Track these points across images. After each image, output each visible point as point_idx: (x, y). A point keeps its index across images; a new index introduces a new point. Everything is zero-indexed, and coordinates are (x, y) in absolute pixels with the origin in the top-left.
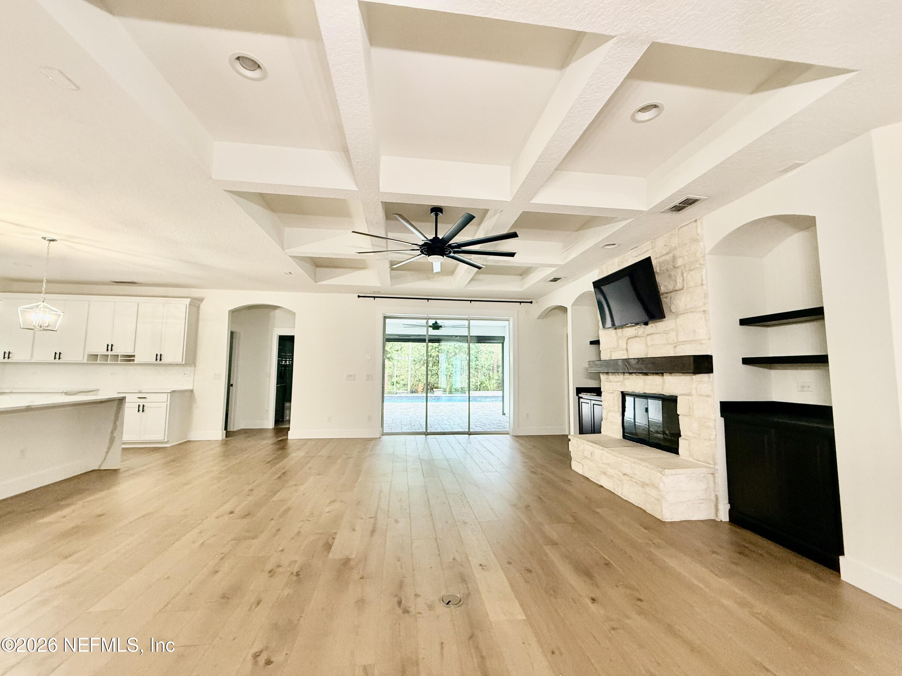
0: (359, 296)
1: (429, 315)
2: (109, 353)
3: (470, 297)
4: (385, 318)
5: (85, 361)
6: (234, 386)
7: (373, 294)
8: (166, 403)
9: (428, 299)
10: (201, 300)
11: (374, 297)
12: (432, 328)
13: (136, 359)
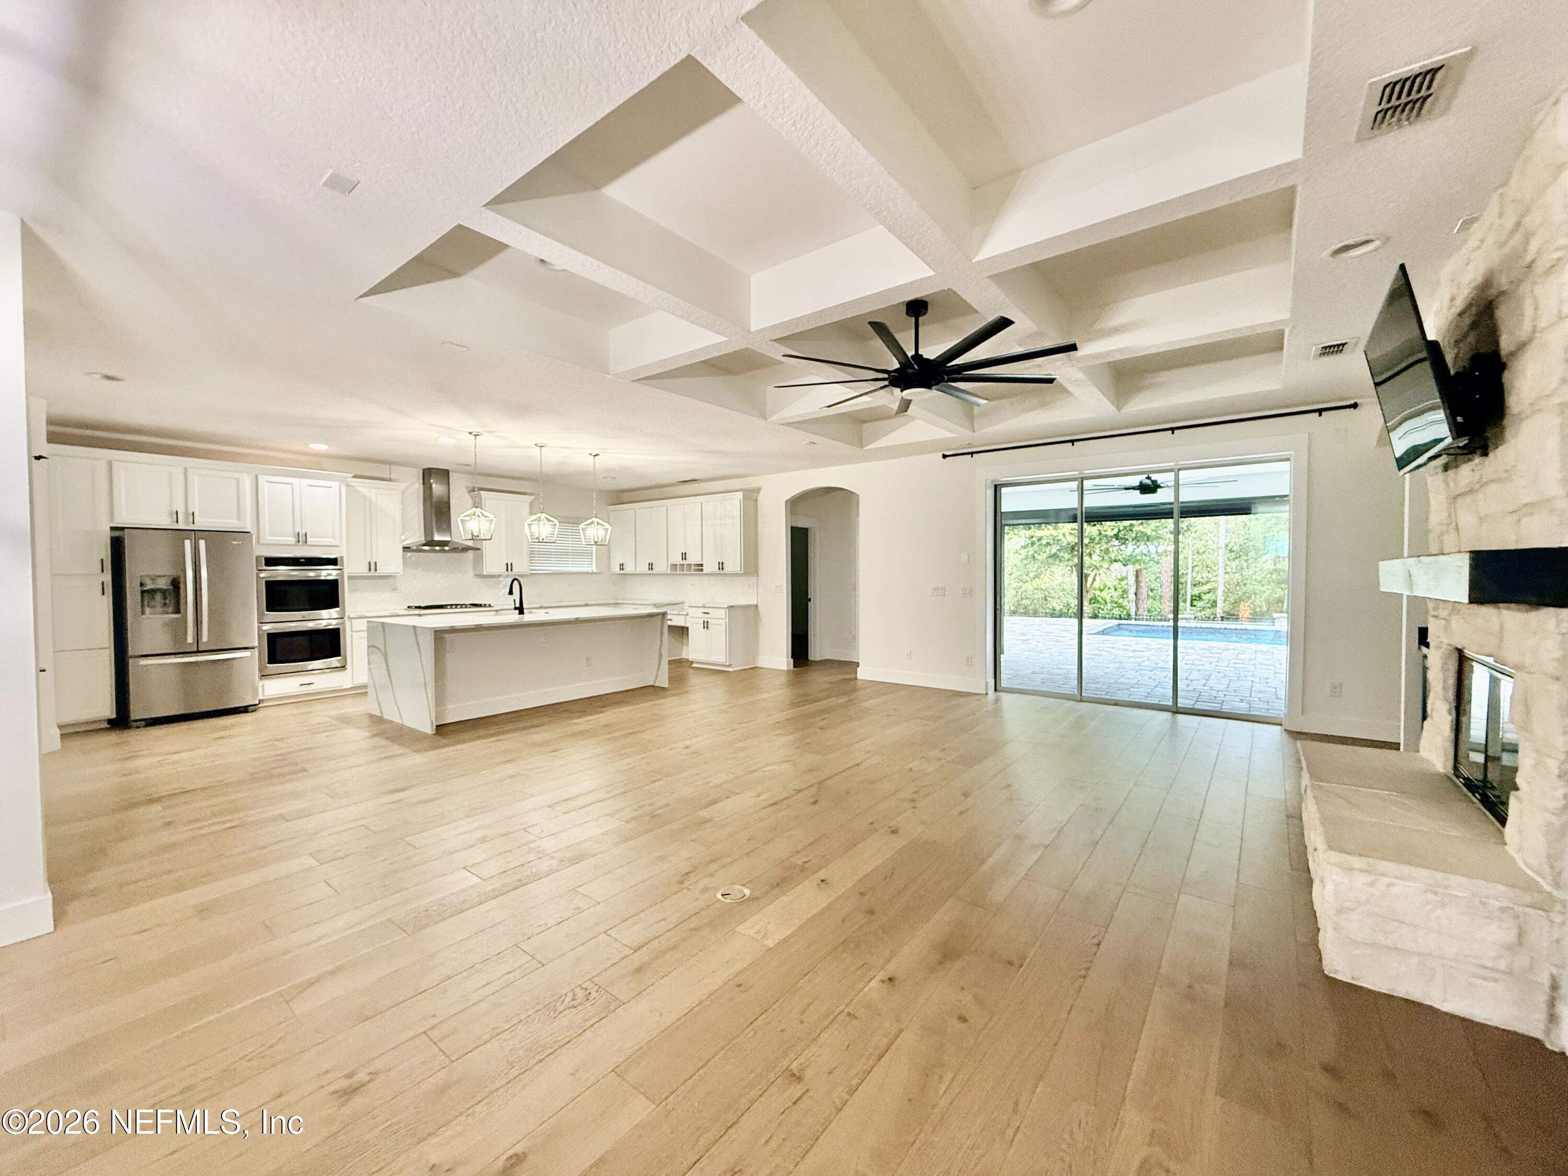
0: (944, 456)
1: (1085, 472)
2: (684, 562)
3: (1168, 422)
4: (997, 488)
5: (669, 572)
6: (812, 599)
7: (969, 448)
8: (724, 621)
9: (1073, 442)
10: (758, 491)
11: (972, 454)
12: (1138, 491)
13: (704, 568)
